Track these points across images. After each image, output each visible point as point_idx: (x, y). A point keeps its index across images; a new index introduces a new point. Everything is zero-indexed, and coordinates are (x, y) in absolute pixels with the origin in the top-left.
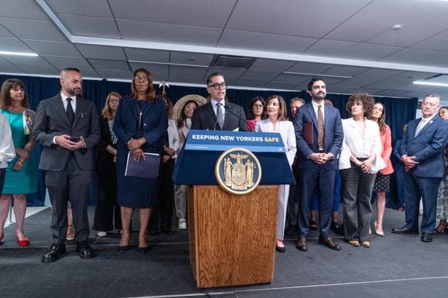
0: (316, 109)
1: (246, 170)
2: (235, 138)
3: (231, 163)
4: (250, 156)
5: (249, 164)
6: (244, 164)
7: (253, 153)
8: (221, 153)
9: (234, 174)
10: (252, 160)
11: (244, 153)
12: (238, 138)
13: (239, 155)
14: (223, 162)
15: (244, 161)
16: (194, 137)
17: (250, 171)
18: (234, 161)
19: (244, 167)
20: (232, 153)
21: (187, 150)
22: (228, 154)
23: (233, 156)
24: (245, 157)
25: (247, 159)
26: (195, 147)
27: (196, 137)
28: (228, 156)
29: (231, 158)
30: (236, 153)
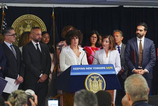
0: (138, 42)
1: (99, 83)
2: (93, 68)
3: (91, 80)
5: (100, 81)
6: (97, 81)
7: (101, 75)
8: (87, 76)
9: (93, 86)
10: (101, 78)
11: (97, 75)
12: (94, 68)
13: (95, 77)
14: (88, 80)
16: (74, 69)
17: (100, 84)
18: (93, 79)
19: (98, 82)
20: (92, 76)
21: (71, 75)
22: (90, 76)
23: (92, 77)
24: (98, 77)
25: (99, 78)
26: (75, 74)
27: (75, 69)
28: (90, 77)
29: (91, 78)
30: (93, 75)
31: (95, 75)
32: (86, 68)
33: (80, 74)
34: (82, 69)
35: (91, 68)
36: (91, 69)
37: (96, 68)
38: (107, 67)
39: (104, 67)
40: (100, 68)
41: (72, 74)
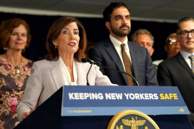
2: (124, 96)
4: (147, 121)
7: (151, 116)
8: (109, 118)
10: (150, 126)
11: (140, 118)
12: (127, 96)
13: (133, 121)
16: (71, 96)
22: (120, 120)
23: (127, 122)
24: (142, 123)
25: (144, 126)
26: (74, 112)
27: (74, 96)
28: (120, 123)
29: (123, 125)
30: (129, 117)
31: (134, 116)
32: (106, 94)
33: (90, 111)
34: (94, 96)
35: (120, 96)
36: (121, 98)
37: (132, 96)
38: (161, 95)
39: (155, 95)
40: (144, 96)
41: (66, 111)
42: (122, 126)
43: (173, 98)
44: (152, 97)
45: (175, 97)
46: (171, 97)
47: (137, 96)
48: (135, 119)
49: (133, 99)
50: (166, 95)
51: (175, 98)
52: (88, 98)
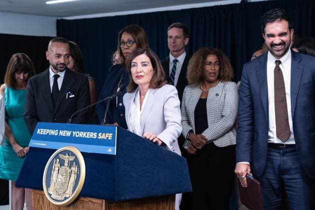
1: (70, 175)
2: (72, 134)
4: (77, 157)
5: (74, 169)
6: (70, 168)
10: (77, 163)
12: (74, 134)
13: (67, 156)
14: (52, 164)
15: (71, 165)
17: (73, 177)
19: (69, 171)
22: (58, 154)
23: (62, 157)
24: (72, 158)
25: (73, 161)
26: (36, 144)
27: (40, 131)
29: (60, 159)
31: (68, 152)
32: (61, 131)
33: (45, 145)
34: (52, 132)
35: (69, 134)
37: (78, 134)
39: (95, 134)
40: (86, 135)
42: (58, 160)
43: (108, 138)
44: (92, 136)
45: (110, 136)
46: (107, 136)
47: (82, 134)
48: (69, 155)
49: (77, 136)
50: (104, 134)
51: (110, 138)
52: (48, 134)
